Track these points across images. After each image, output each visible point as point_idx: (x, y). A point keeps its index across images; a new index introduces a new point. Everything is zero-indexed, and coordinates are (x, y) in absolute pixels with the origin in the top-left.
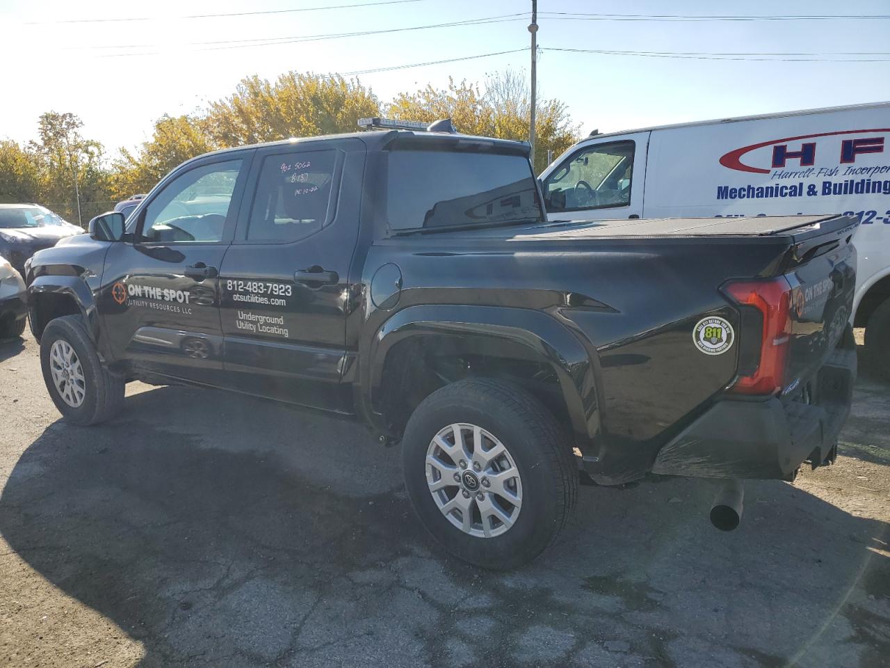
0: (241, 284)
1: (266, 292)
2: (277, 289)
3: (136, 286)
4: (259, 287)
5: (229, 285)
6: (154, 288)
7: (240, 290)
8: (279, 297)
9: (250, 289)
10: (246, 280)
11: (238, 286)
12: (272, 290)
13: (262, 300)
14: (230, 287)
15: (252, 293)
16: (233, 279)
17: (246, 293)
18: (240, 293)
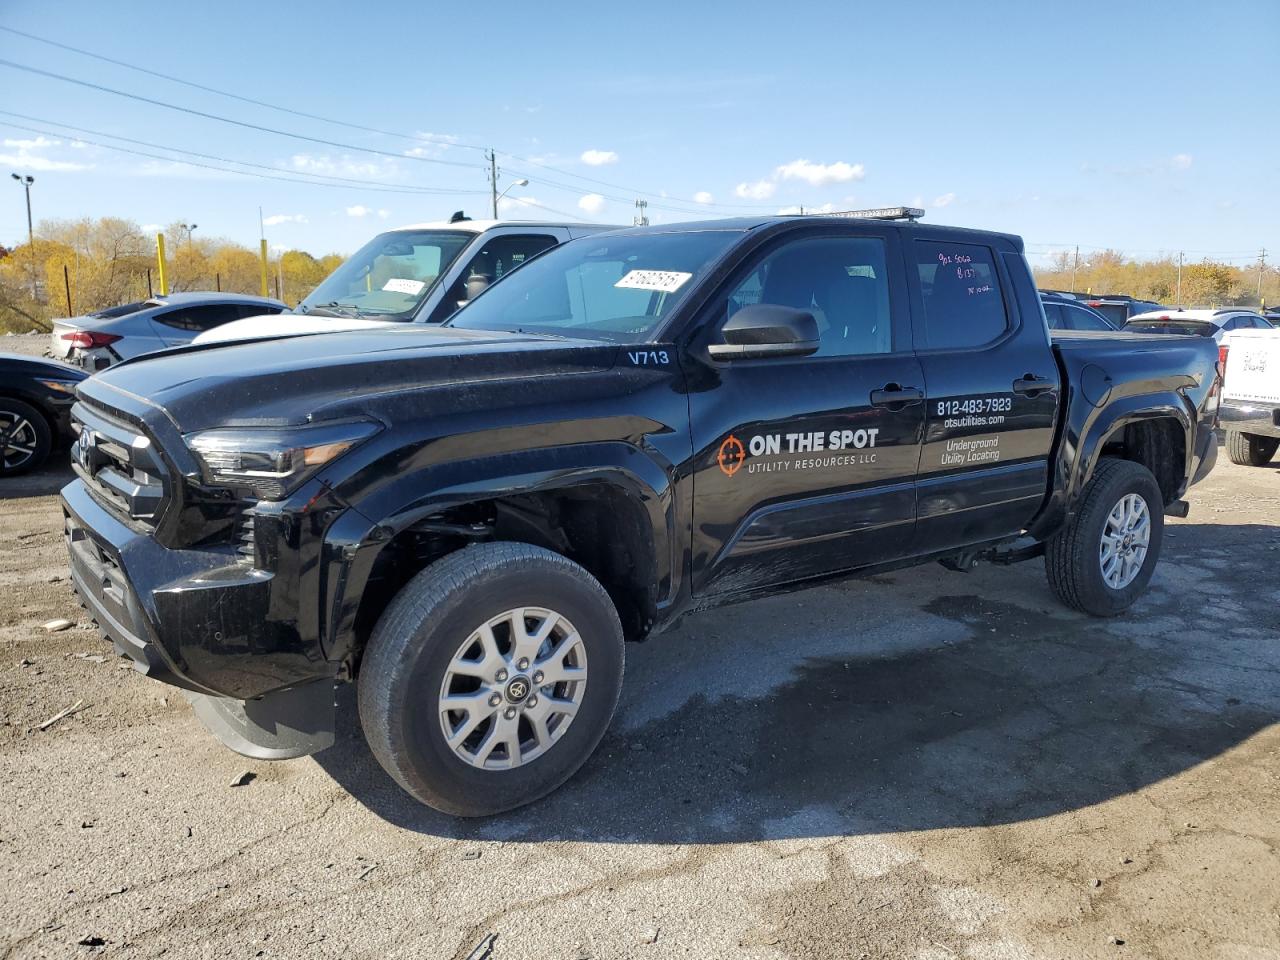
0: (956, 405)
1: (984, 410)
2: (997, 405)
3: (769, 437)
4: (977, 406)
5: (940, 408)
6: (810, 435)
7: (954, 413)
8: (998, 413)
9: (967, 410)
10: (961, 399)
11: (952, 407)
12: (992, 406)
13: (980, 421)
14: (941, 411)
15: (969, 414)
16: (946, 400)
17: (961, 415)
18: (954, 417)
